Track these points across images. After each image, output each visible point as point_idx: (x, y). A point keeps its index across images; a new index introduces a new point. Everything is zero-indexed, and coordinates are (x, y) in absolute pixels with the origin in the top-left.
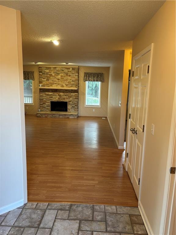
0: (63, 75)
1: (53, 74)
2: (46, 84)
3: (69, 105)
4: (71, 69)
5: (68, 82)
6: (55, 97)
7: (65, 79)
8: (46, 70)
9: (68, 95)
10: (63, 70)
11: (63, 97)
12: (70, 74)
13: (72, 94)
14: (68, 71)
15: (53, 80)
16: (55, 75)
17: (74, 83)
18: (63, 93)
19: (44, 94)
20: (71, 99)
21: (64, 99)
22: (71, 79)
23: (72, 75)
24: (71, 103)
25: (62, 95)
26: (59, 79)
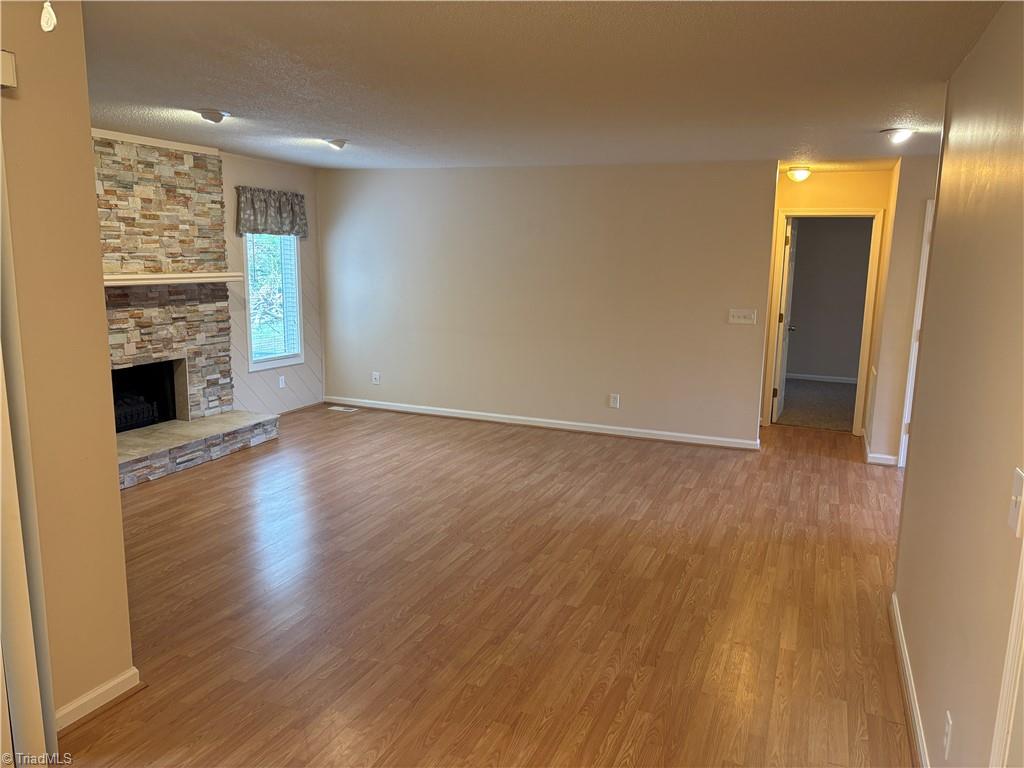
0: (149, 191)
1: (99, 188)
3: (195, 378)
4: (189, 162)
5: (181, 241)
6: (119, 339)
7: (166, 222)
9: (183, 319)
10: (150, 165)
11: (163, 333)
12: (188, 192)
13: (201, 307)
14: (177, 173)
16: (107, 192)
17: (205, 243)
18: (161, 305)
20: (201, 338)
21: (167, 342)
22: (192, 223)
23: (195, 196)
24: (201, 361)
25: (154, 321)
26: (134, 219)
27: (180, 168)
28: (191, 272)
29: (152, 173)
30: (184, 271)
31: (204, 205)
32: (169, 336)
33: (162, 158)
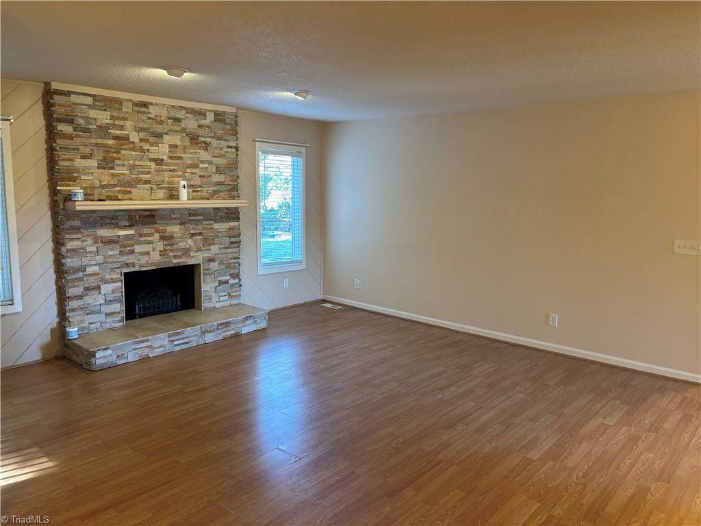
0: (176, 139)
1: (135, 137)
2: (97, 183)
3: (208, 279)
4: (210, 118)
5: (201, 176)
6: (146, 248)
7: (189, 162)
8: (93, 113)
9: (200, 234)
10: (178, 120)
11: (182, 245)
12: (208, 140)
13: (216, 226)
14: (200, 126)
15: (132, 167)
16: (141, 140)
17: (221, 178)
18: (181, 224)
19: (90, 241)
20: (215, 249)
21: (186, 252)
22: (210, 163)
23: (214, 142)
24: (214, 266)
25: (175, 235)
26: (162, 160)
27: (203, 122)
28: (208, 199)
29: (178, 125)
30: (202, 198)
31: (221, 149)
32: (188, 246)
33: (188, 115)
